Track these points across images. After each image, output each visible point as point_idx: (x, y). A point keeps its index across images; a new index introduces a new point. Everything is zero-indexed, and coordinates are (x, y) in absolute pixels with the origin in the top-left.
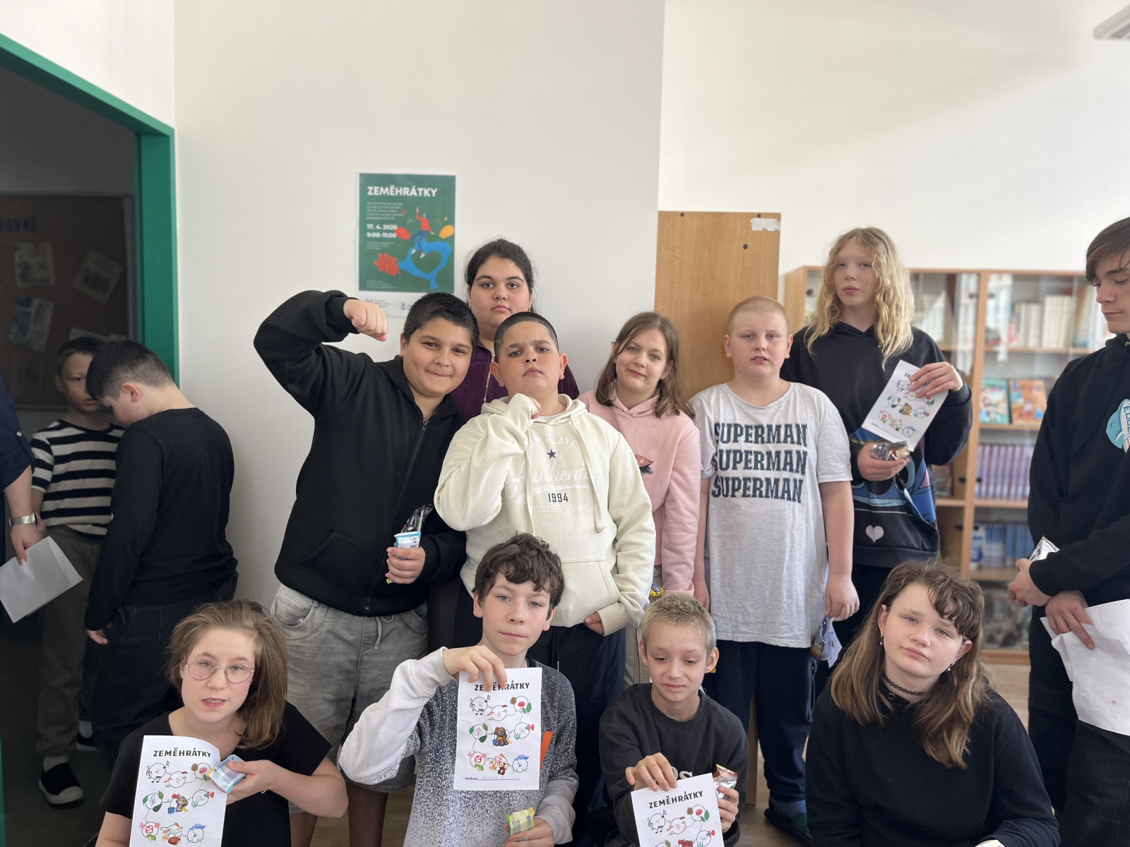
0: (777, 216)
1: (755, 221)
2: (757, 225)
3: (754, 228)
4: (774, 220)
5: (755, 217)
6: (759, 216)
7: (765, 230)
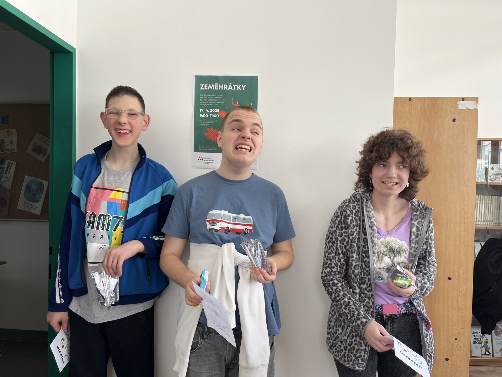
0: (476, 100)
1: (461, 103)
2: (462, 105)
3: (460, 108)
4: (473, 102)
5: (461, 100)
6: (463, 99)
7: (468, 109)
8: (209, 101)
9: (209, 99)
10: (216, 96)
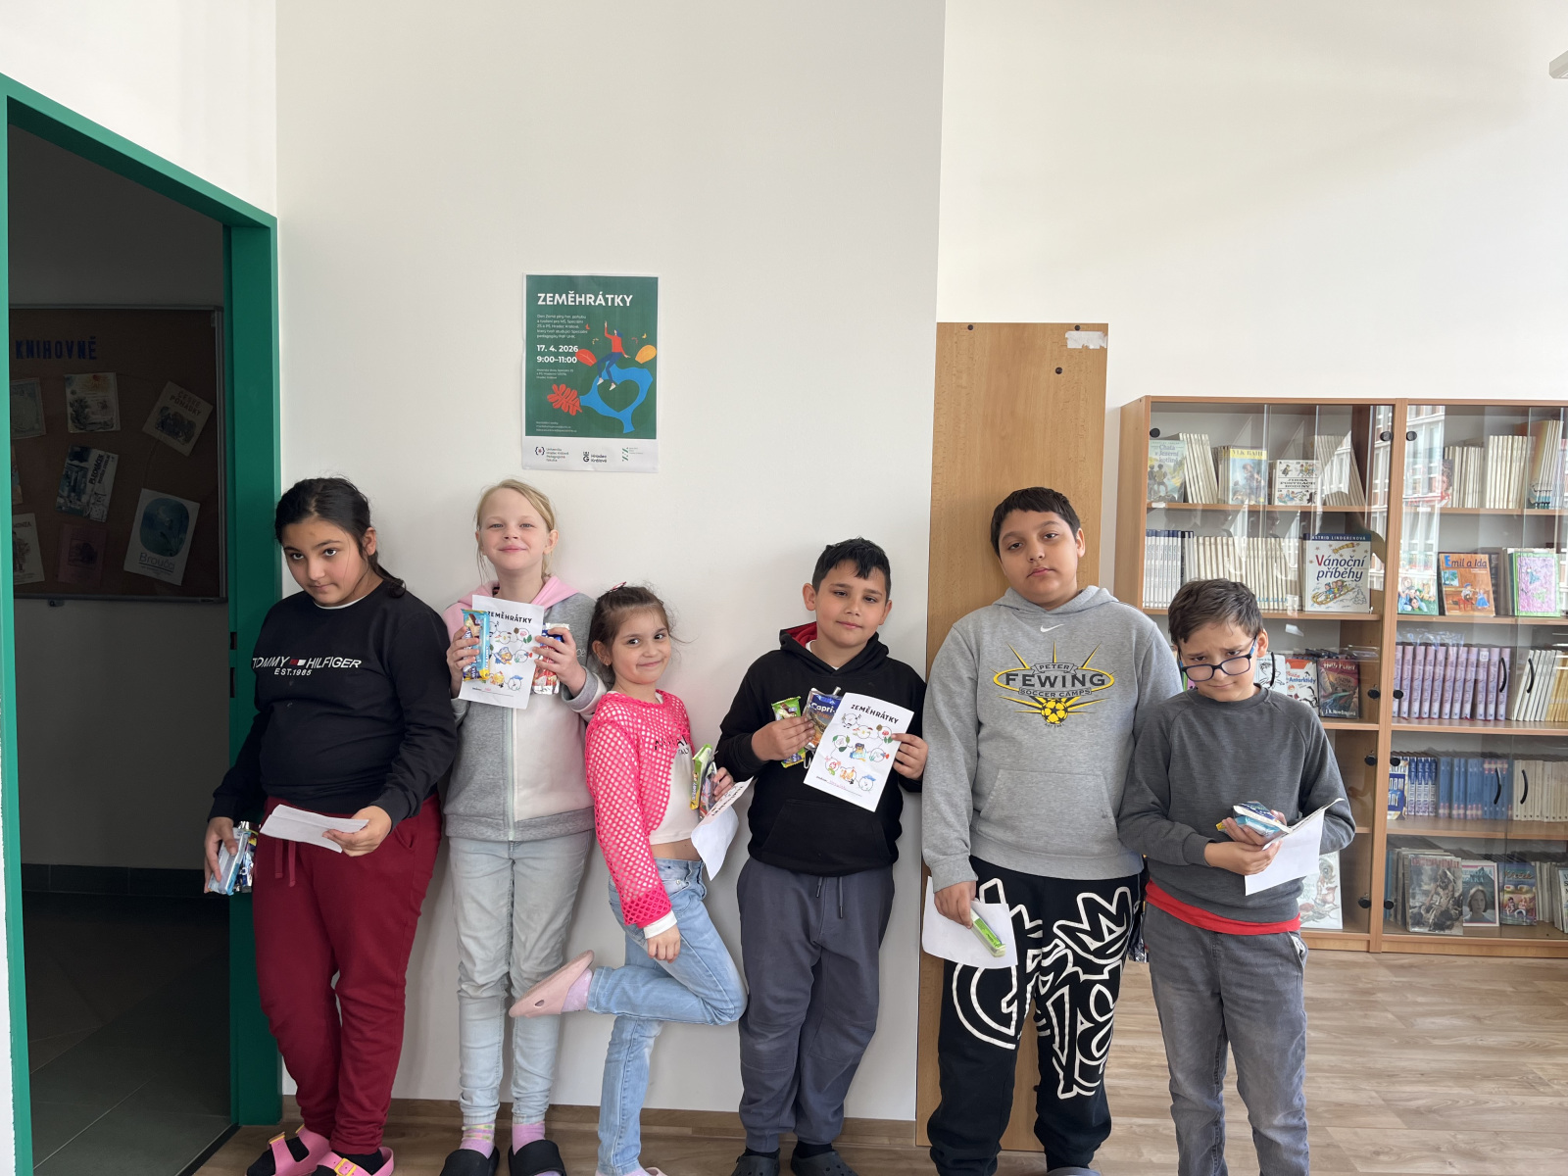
4: (1097, 334)
8: (555, 329)
9: (556, 324)
10: (571, 319)
